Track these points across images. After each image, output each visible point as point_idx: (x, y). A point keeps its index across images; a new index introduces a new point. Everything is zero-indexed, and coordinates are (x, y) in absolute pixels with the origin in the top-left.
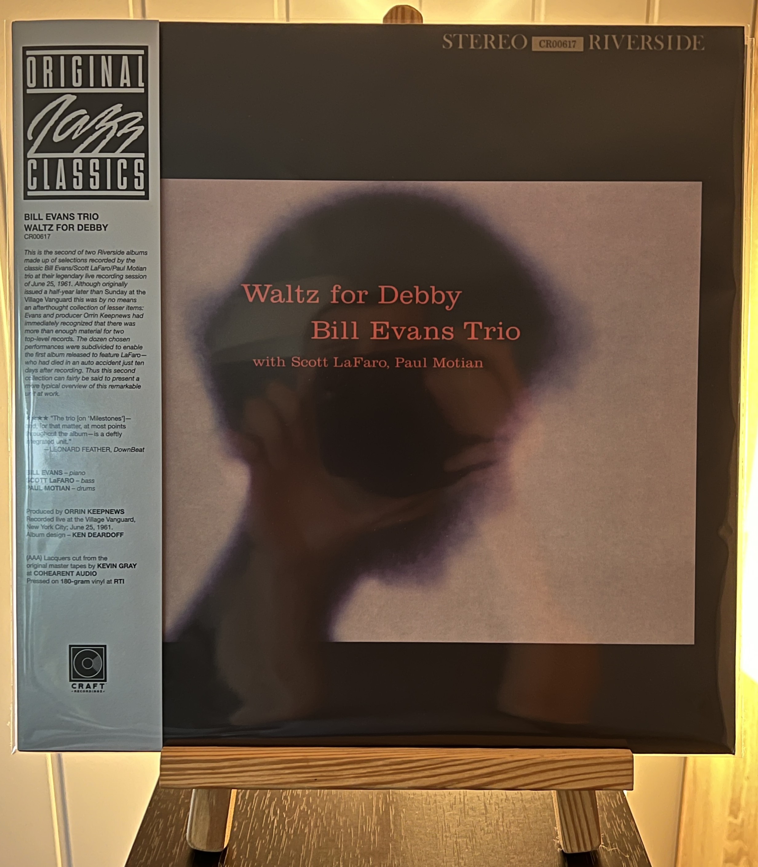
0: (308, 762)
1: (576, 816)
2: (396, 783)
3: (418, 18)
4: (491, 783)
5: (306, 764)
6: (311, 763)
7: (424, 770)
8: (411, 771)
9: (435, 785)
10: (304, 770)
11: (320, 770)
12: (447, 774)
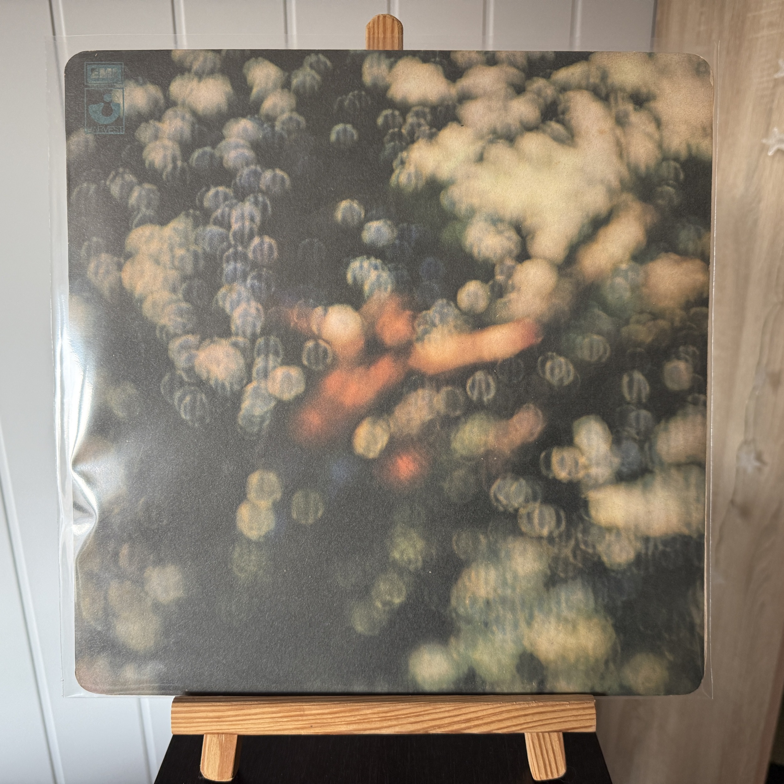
0: (304, 711)
1: (544, 748)
2: (384, 729)
3: (399, 27)
4: (469, 728)
5: (302, 713)
6: (306, 713)
7: (409, 717)
8: (397, 718)
9: (419, 730)
10: (300, 718)
11: (315, 718)
12: (429, 720)
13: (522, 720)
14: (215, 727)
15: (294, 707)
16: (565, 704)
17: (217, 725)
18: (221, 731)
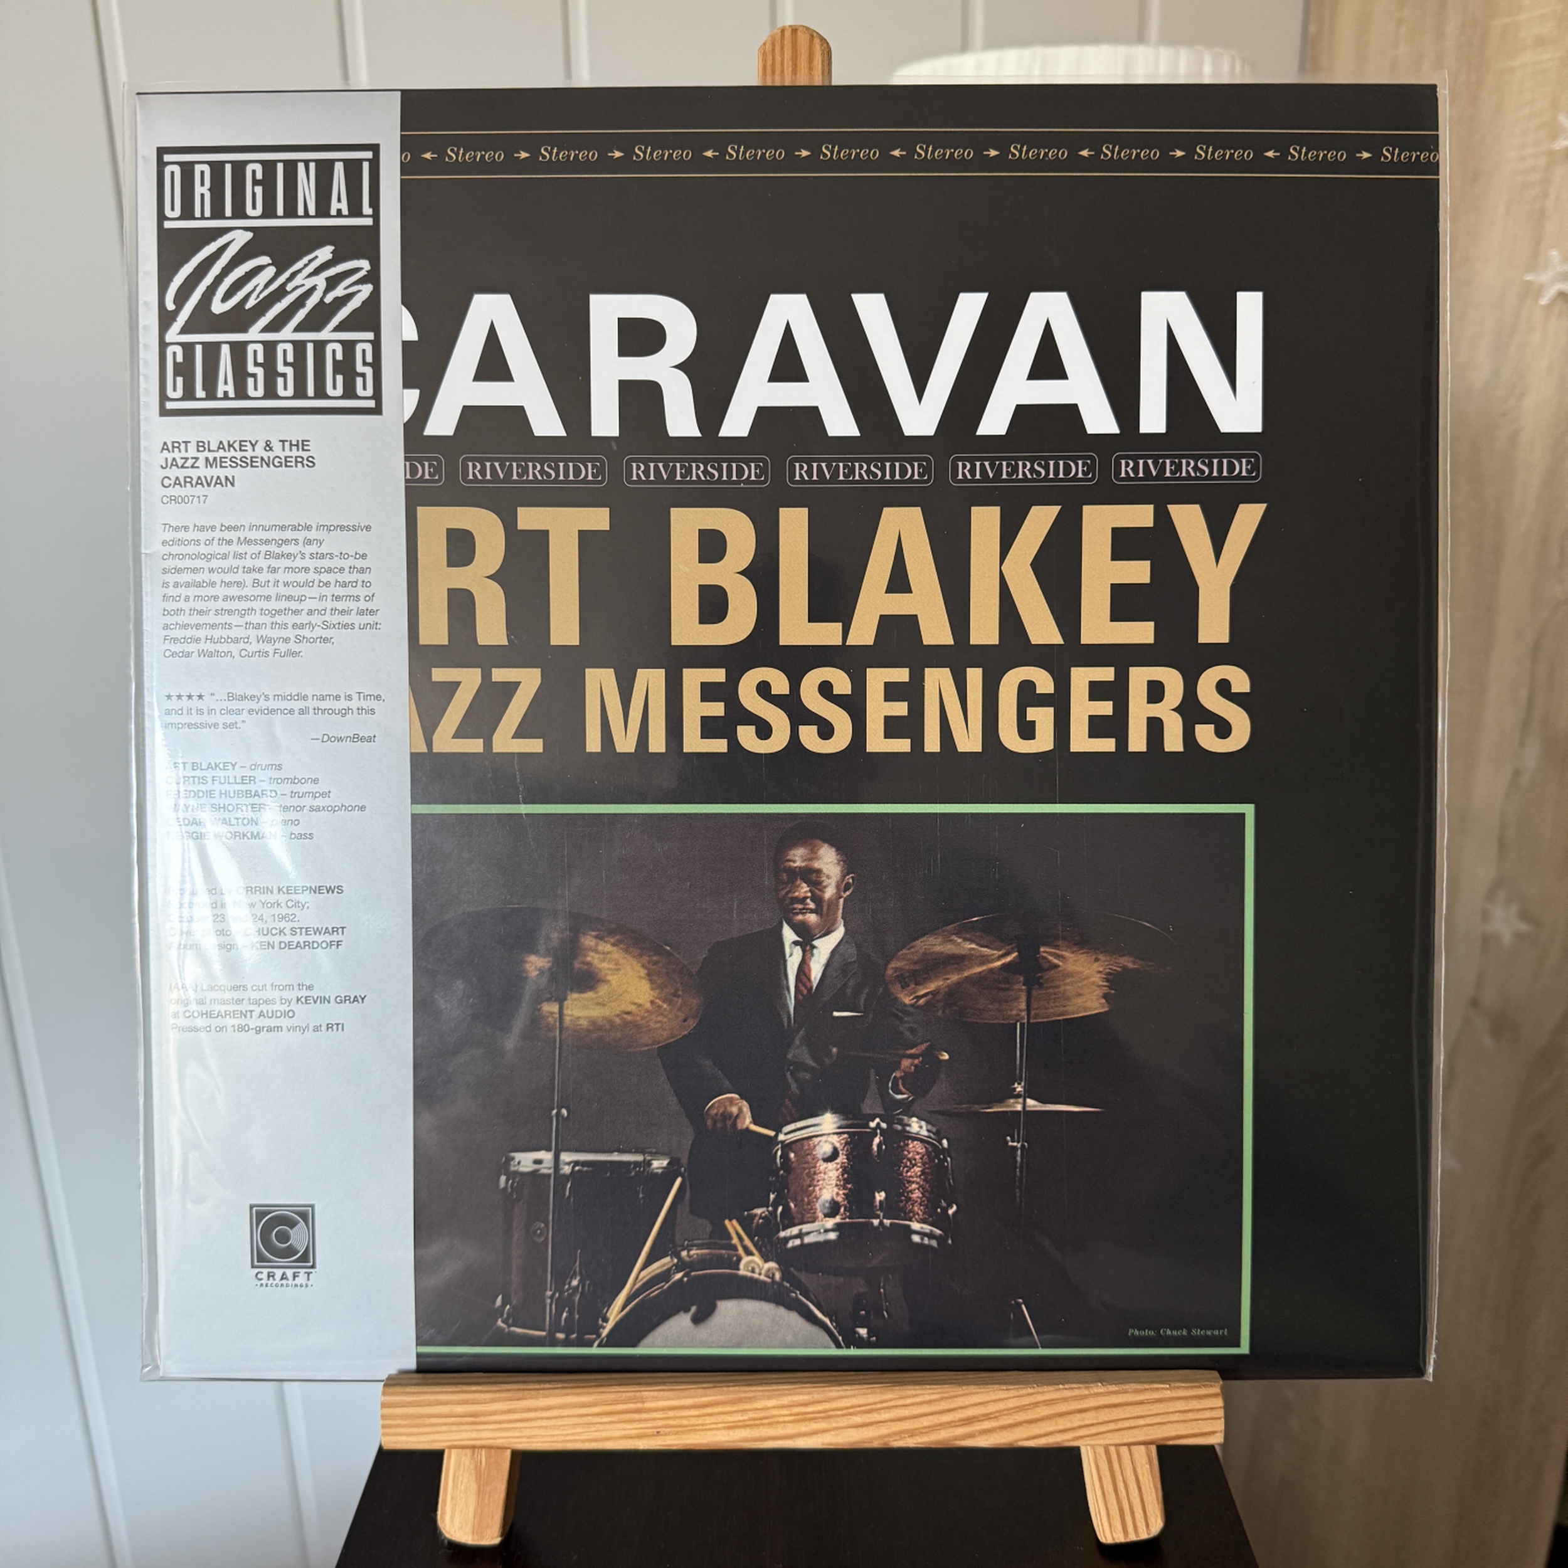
0: (643, 1402)
2: (800, 1439)
3: (823, 51)
4: (970, 1436)
5: (639, 1405)
6: (648, 1405)
7: (851, 1414)
8: (827, 1415)
9: (871, 1440)
10: (636, 1416)
11: (665, 1416)
12: (891, 1420)
13: (1076, 1420)
14: (467, 1435)
15: (624, 1395)
16: (1162, 1389)
17: (472, 1431)
18: (478, 1443)
